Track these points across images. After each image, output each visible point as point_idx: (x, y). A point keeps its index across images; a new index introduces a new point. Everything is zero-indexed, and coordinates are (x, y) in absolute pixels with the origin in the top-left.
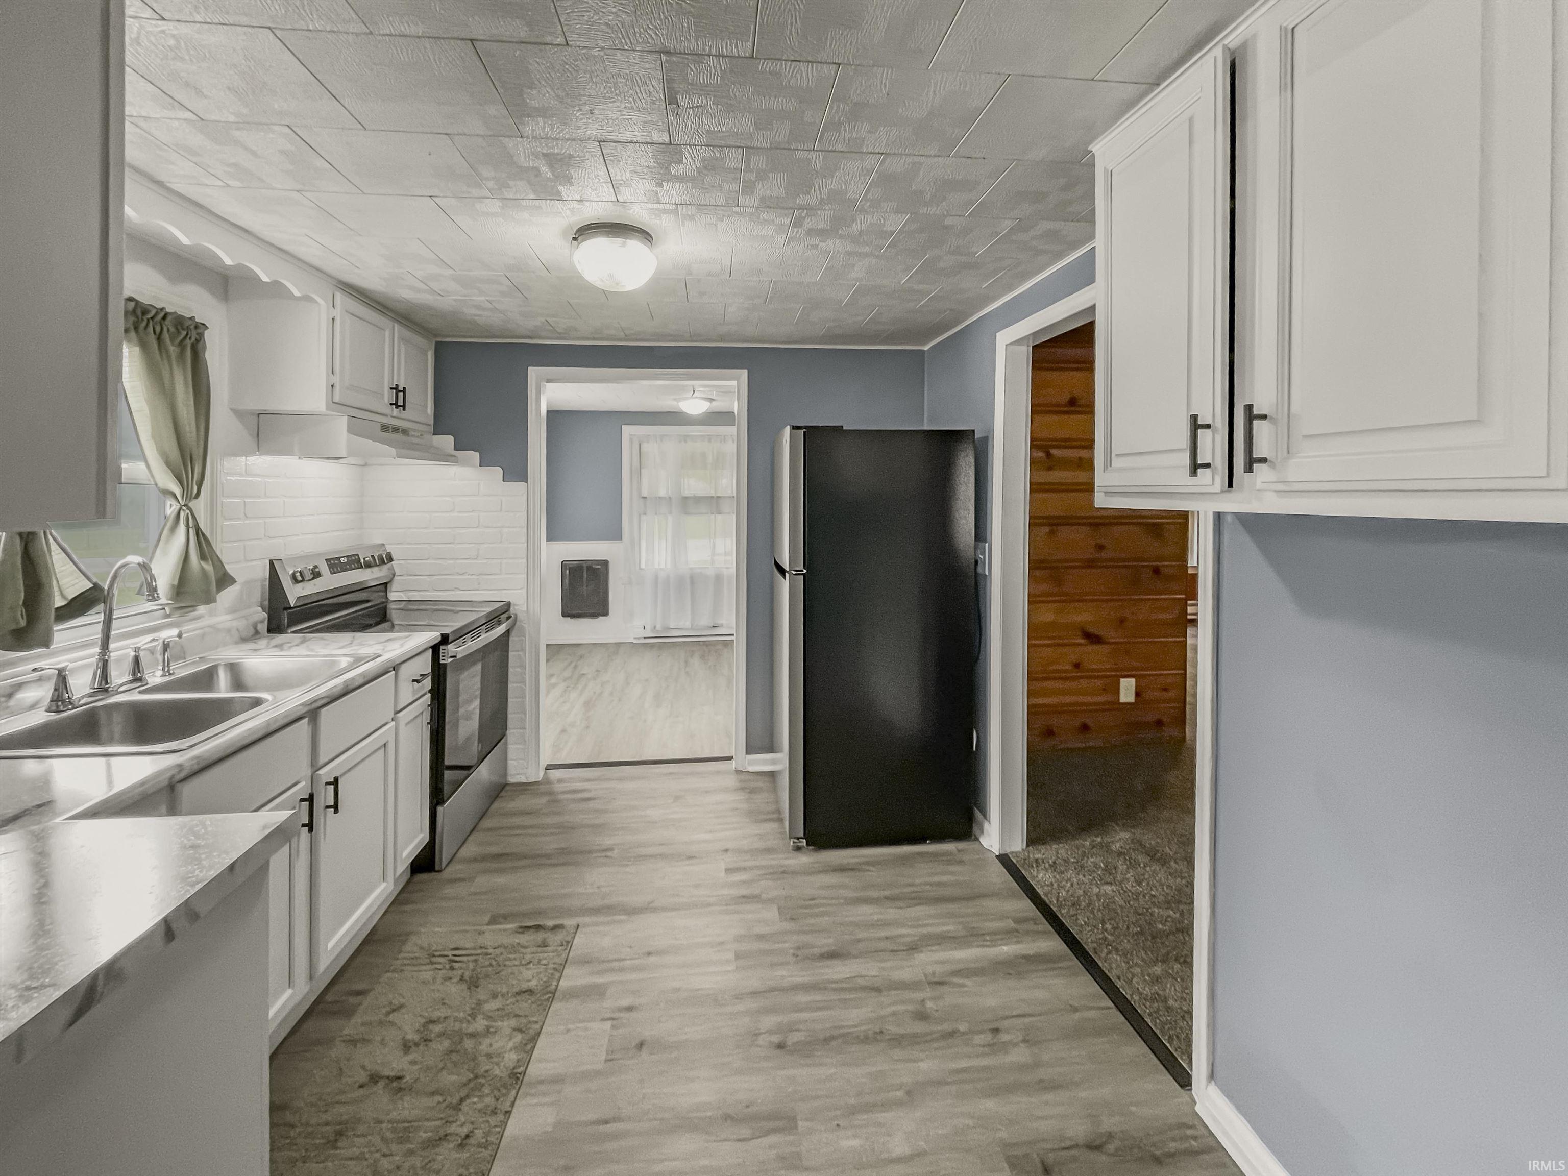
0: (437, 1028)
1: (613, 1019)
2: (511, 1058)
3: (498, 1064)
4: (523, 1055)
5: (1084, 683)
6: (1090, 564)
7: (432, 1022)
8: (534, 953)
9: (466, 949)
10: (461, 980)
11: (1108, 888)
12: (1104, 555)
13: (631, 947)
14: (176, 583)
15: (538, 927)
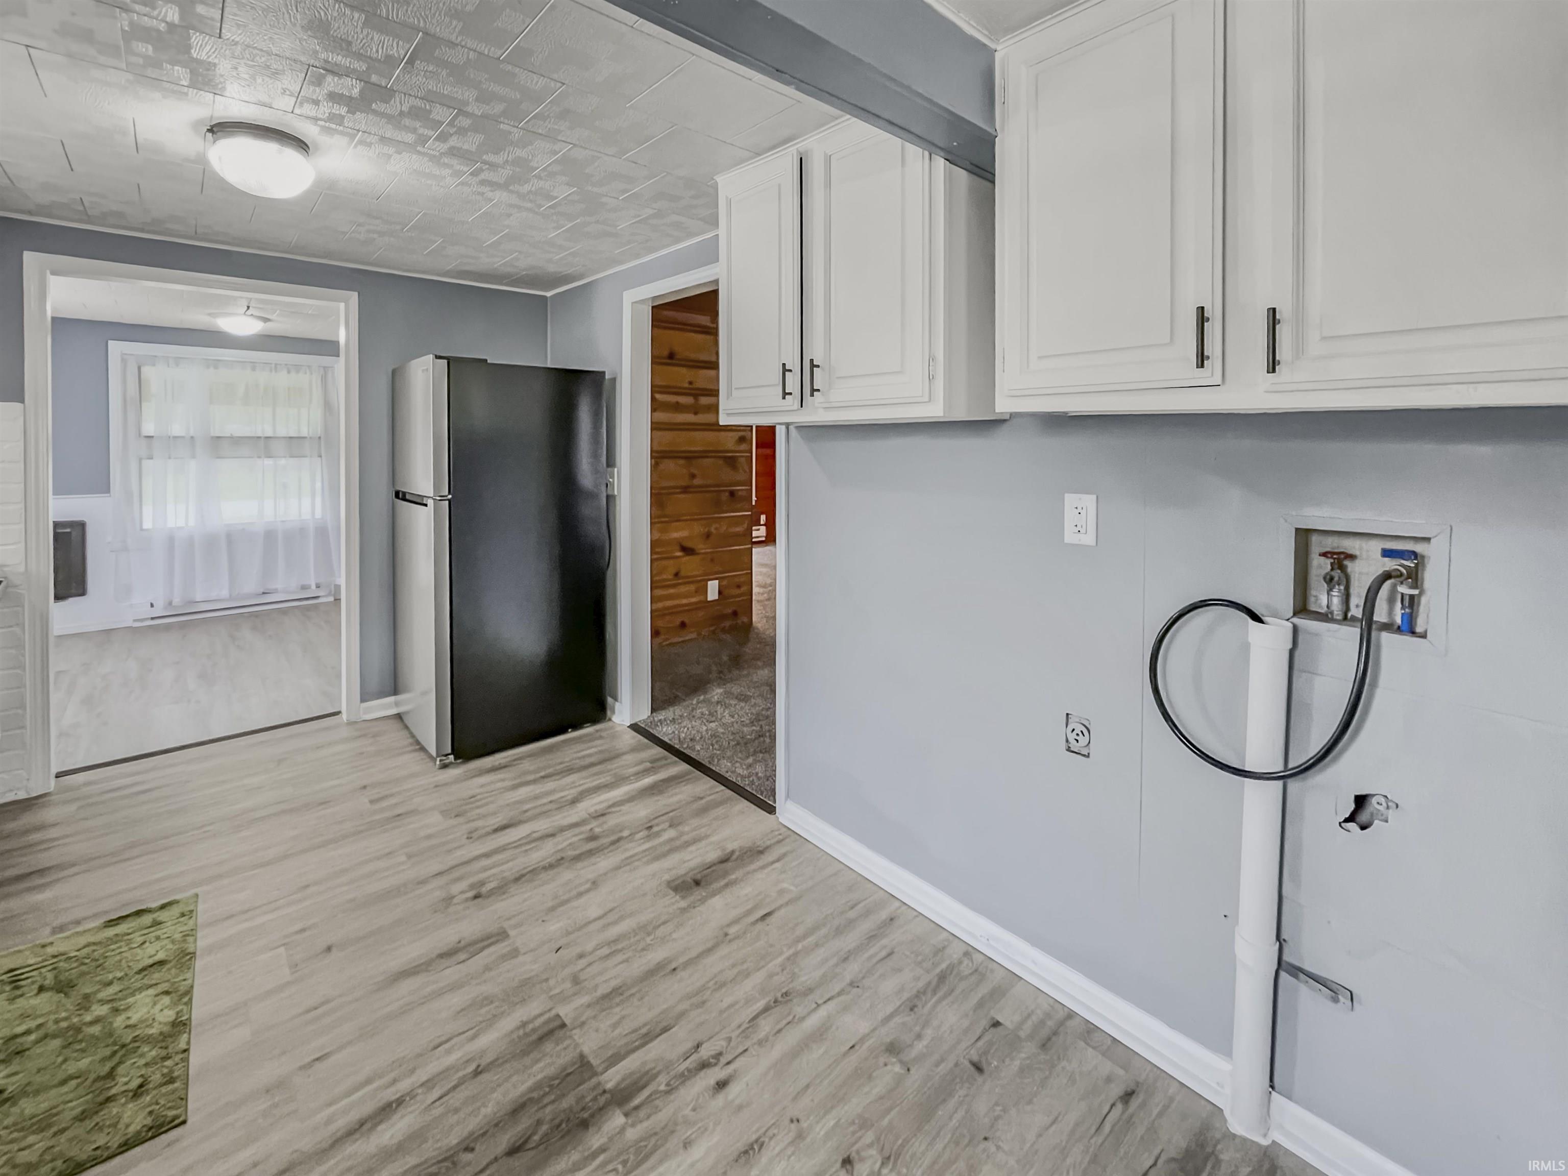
1: (285, 944)
2: (164, 1015)
3: (149, 1027)
4: (179, 1008)
5: (683, 589)
6: (685, 490)
8: (145, 934)
9: (30, 966)
10: (41, 990)
11: (713, 725)
12: (697, 482)
15: (138, 913)
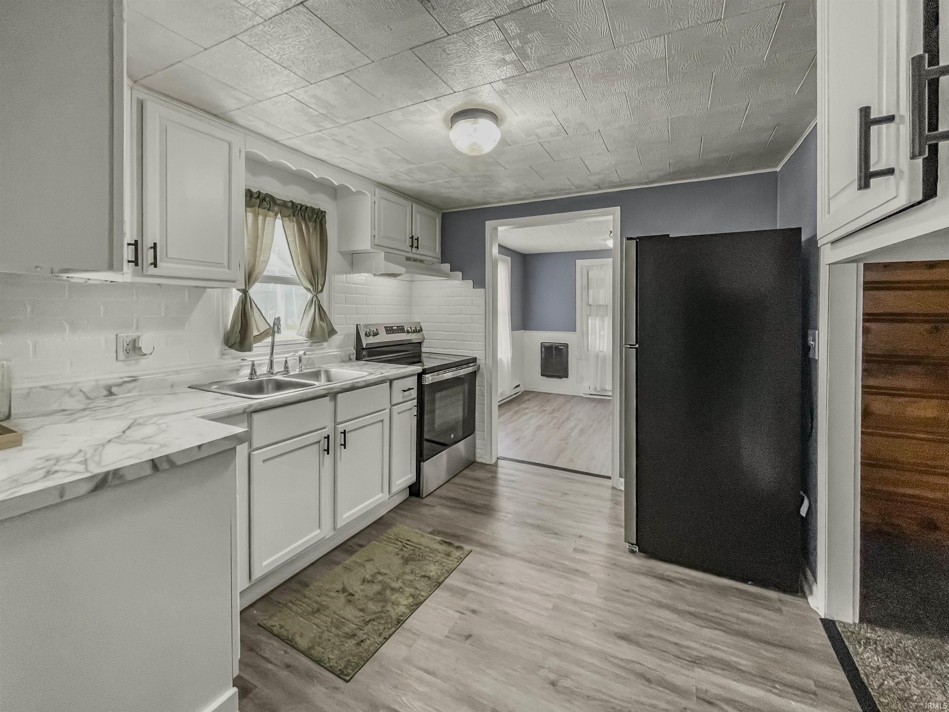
0: (380, 578)
1: (462, 613)
2: (402, 609)
3: (394, 610)
4: (407, 611)
7: (379, 573)
8: (442, 557)
9: (412, 542)
10: (402, 557)
13: (493, 575)
14: (310, 331)
15: (450, 544)
